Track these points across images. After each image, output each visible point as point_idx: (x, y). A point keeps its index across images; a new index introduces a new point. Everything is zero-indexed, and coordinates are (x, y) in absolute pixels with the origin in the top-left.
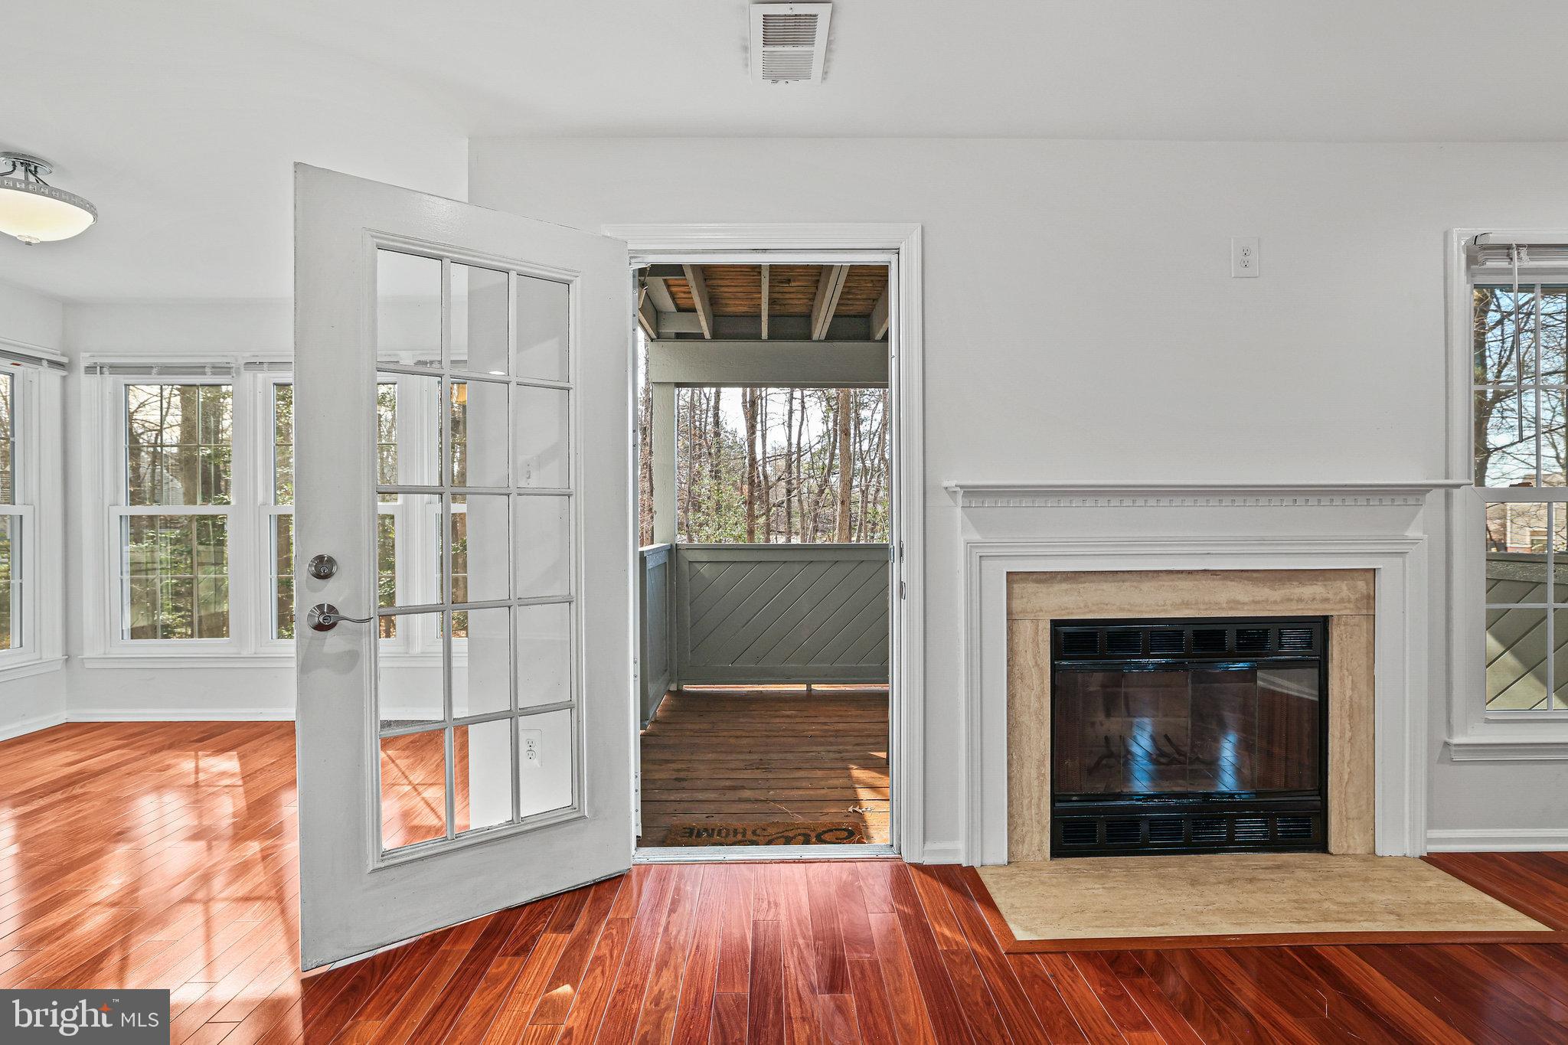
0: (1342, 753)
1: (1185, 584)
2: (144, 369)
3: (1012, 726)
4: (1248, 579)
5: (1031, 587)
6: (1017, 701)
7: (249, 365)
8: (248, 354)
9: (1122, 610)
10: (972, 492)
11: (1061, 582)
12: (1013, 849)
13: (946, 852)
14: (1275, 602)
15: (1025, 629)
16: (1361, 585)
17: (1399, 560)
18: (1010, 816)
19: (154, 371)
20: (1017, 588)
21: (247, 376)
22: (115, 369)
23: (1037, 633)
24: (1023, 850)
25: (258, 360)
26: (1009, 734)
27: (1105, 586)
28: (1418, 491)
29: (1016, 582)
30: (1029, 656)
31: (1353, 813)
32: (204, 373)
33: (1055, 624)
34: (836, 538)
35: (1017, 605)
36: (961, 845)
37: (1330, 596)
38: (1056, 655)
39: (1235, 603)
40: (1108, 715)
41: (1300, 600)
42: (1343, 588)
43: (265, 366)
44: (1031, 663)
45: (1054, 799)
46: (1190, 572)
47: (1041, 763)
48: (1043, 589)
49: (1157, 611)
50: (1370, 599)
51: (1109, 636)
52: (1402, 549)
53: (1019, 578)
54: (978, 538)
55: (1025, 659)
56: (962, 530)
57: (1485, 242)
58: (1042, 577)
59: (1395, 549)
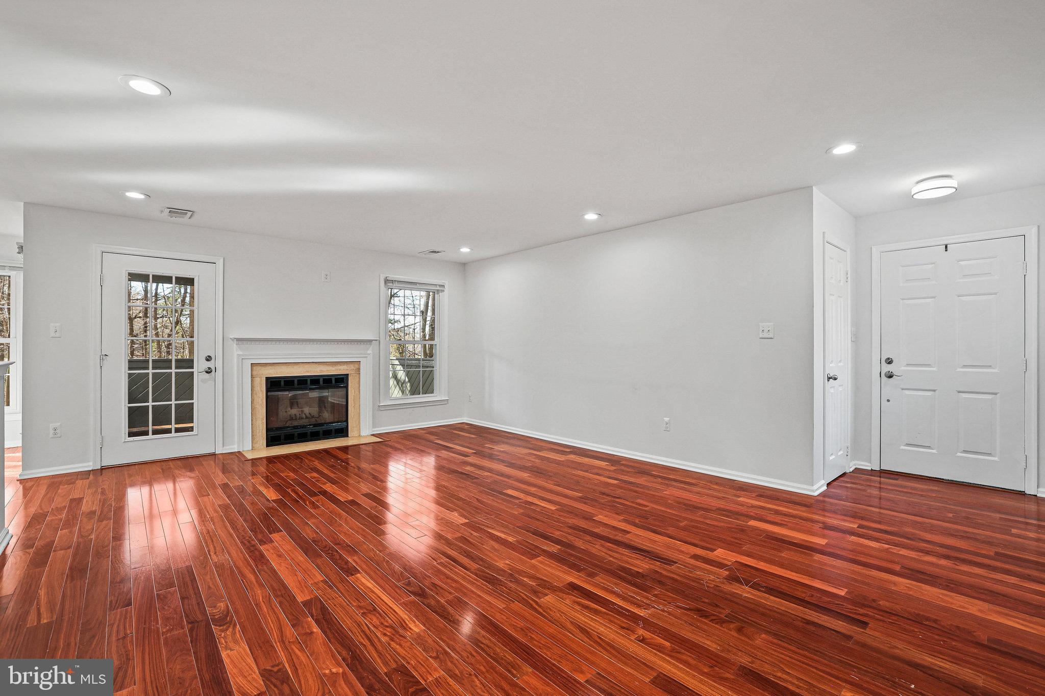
0: (352, 410)
1: (307, 366)
3: (253, 409)
4: (325, 364)
5: (259, 368)
6: (255, 401)
10: (239, 340)
11: (268, 366)
12: (254, 445)
13: (231, 449)
14: (333, 371)
15: (257, 380)
16: (356, 365)
17: (366, 359)
18: (252, 436)
20: (255, 368)
23: (261, 381)
24: (257, 446)
26: (252, 411)
27: (283, 367)
28: (370, 341)
30: (259, 388)
33: (267, 379)
34: (188, 356)
35: (255, 373)
36: (236, 446)
37: (348, 368)
38: (268, 390)
39: (321, 371)
40: (291, 409)
41: (339, 370)
42: (352, 366)
44: (259, 390)
45: (268, 430)
46: (308, 363)
47: (263, 419)
48: (263, 368)
49: (299, 374)
50: (359, 369)
51: (285, 381)
52: (367, 356)
53: (254, 365)
54: (241, 353)
55: (257, 389)
56: (236, 351)
57: (388, 278)
58: (263, 365)
59: (365, 356)
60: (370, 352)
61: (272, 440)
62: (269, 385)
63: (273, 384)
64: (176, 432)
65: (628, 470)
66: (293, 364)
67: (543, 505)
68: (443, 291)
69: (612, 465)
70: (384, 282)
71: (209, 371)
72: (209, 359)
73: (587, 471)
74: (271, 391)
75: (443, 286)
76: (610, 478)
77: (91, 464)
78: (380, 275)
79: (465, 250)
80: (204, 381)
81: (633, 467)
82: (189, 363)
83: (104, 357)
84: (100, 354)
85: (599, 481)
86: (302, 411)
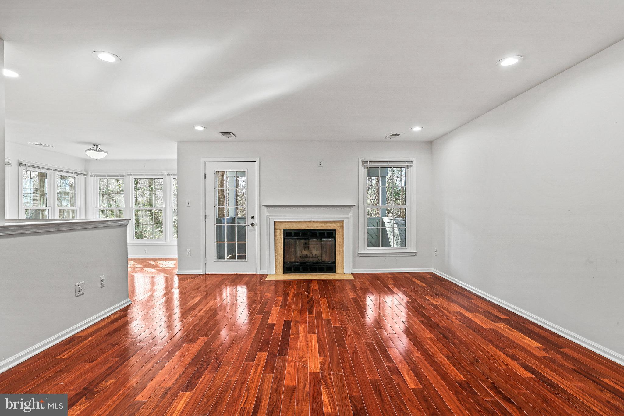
0: (338, 255)
1: (308, 223)
2: (105, 176)
3: (275, 249)
4: (320, 222)
5: (279, 224)
6: (277, 245)
7: (129, 175)
8: (128, 172)
9: (296, 228)
10: (268, 206)
11: (285, 223)
12: (276, 271)
13: (264, 272)
15: (278, 231)
16: (341, 223)
17: (348, 219)
18: (275, 266)
19: (107, 176)
21: (128, 177)
22: (97, 175)
23: (280, 232)
24: (278, 272)
25: (131, 173)
27: (293, 224)
28: (351, 207)
29: (276, 223)
31: (340, 266)
32: (118, 176)
33: (284, 231)
35: (277, 227)
36: (266, 271)
37: (336, 226)
38: (284, 238)
39: (318, 227)
40: (305, 250)
41: (330, 226)
42: (338, 224)
43: (132, 175)
45: (284, 263)
46: (309, 221)
47: (281, 256)
48: (282, 224)
49: (303, 228)
50: (343, 226)
51: (295, 233)
52: (348, 217)
53: (276, 222)
54: (269, 215)
55: (278, 237)
56: (266, 213)
57: (364, 160)
58: (281, 222)
59: (347, 217)
60: (351, 214)
61: (288, 269)
62: (285, 235)
63: (288, 234)
64: (238, 259)
65: (565, 363)
66: (299, 222)
67: (407, 378)
68: (411, 166)
69: (544, 350)
70: (361, 163)
71: (253, 225)
72: (253, 218)
73: (501, 349)
74: (286, 239)
75: (411, 162)
76: (525, 367)
77: (201, 271)
78: (358, 158)
79: (417, 129)
80: (251, 231)
81: (575, 361)
82: (243, 220)
83: (206, 216)
84: (204, 215)
85: (504, 367)
86: (311, 253)
